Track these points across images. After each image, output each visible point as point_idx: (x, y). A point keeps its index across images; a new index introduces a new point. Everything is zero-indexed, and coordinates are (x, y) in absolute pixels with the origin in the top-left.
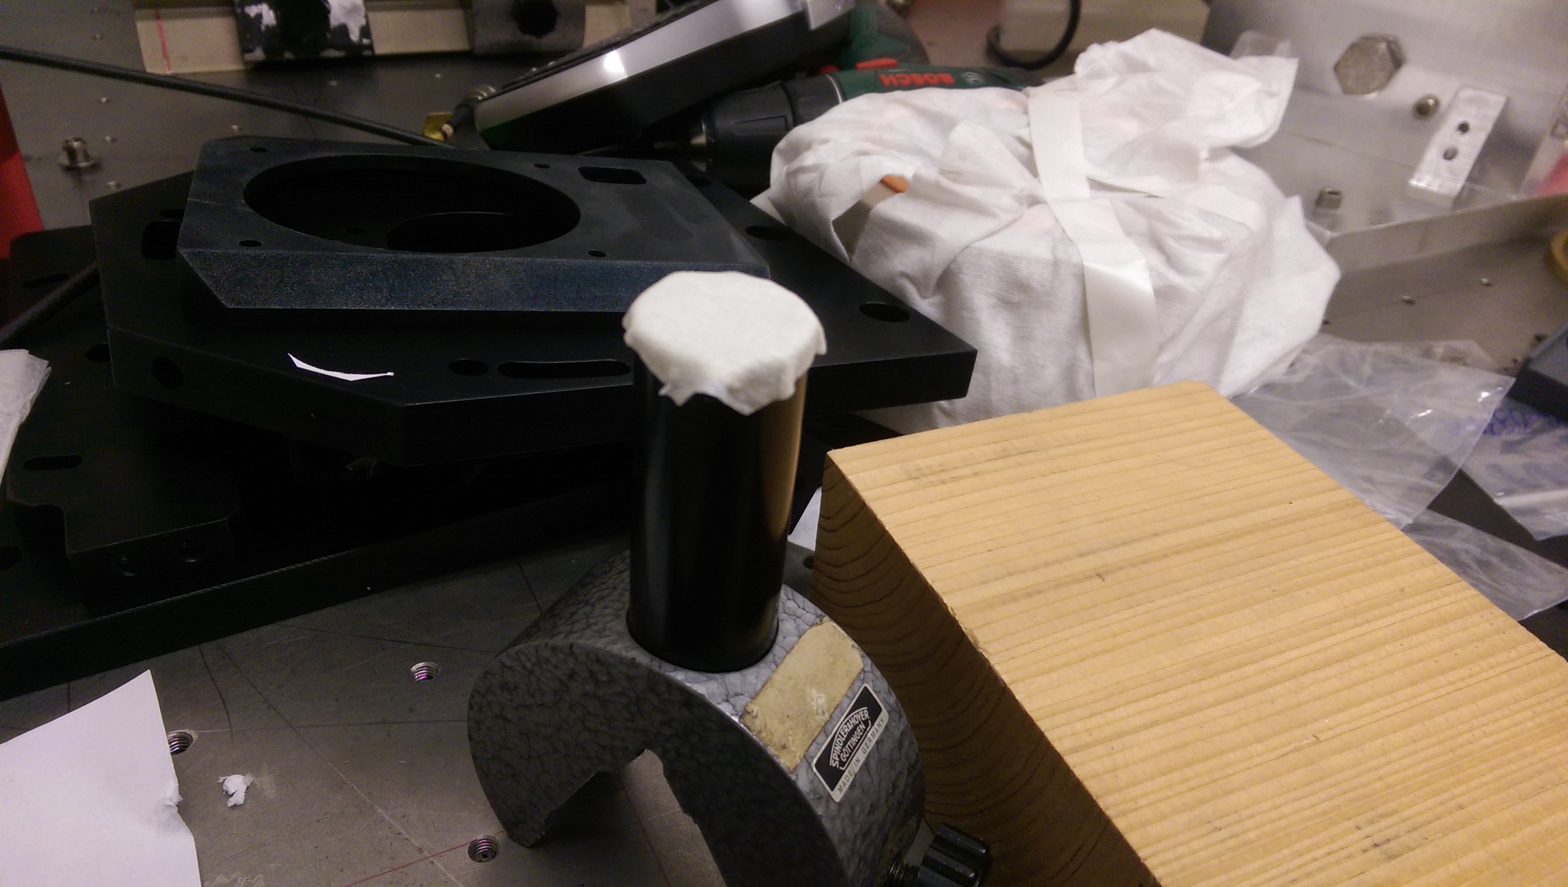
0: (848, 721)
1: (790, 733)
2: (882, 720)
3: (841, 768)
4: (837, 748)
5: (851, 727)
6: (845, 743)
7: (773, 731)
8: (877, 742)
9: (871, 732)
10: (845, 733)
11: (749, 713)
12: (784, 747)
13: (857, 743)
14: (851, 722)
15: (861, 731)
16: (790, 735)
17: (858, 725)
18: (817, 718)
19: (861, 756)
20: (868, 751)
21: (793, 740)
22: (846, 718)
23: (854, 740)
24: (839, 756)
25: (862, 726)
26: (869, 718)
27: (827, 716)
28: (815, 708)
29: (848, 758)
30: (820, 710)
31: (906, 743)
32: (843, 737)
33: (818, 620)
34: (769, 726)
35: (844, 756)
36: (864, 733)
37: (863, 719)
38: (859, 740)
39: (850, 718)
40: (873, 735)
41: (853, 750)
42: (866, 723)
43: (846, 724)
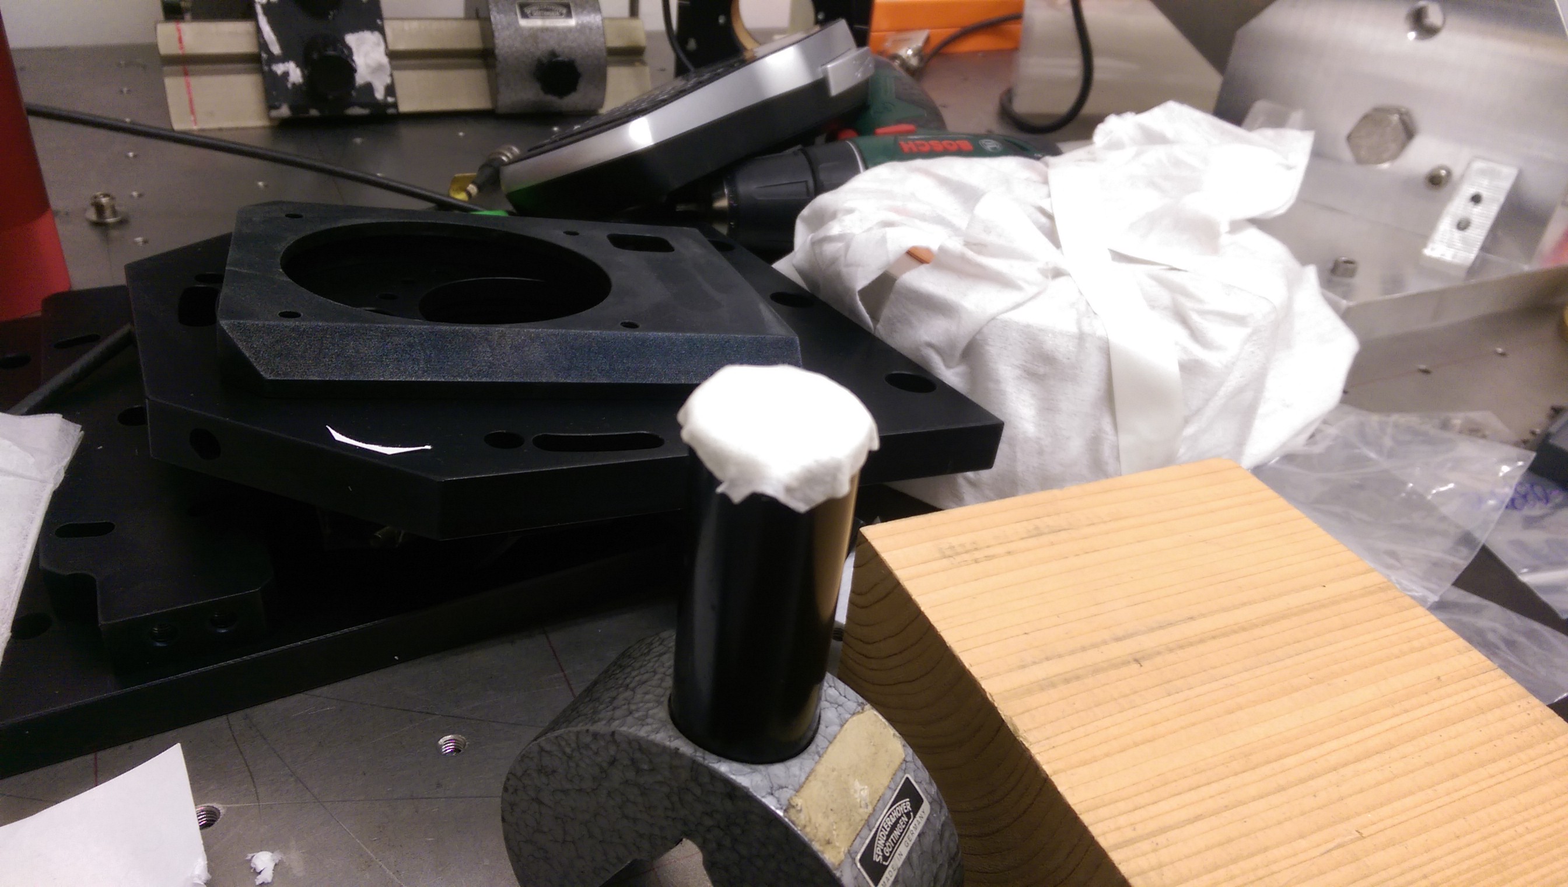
0: (891, 814)
1: (835, 827)
2: (924, 812)
3: (884, 863)
4: (880, 842)
5: (894, 820)
6: (888, 836)
7: (817, 825)
8: (919, 835)
9: (913, 825)
10: (888, 827)
11: (793, 807)
12: (829, 842)
13: (900, 836)
14: (894, 815)
15: (904, 824)
16: (835, 830)
17: (900, 818)
18: (861, 811)
19: (903, 850)
20: (911, 844)
21: (838, 835)
22: (889, 810)
23: (897, 833)
24: (882, 850)
25: (905, 819)
26: (911, 809)
27: (870, 809)
28: (858, 800)
29: (891, 852)
30: (863, 803)
31: (947, 834)
32: (886, 830)
33: (860, 708)
34: (813, 821)
35: (887, 850)
36: (906, 825)
37: (906, 811)
38: (902, 833)
39: (893, 811)
40: (915, 828)
41: (896, 844)
42: (908, 815)
43: (889, 817)
